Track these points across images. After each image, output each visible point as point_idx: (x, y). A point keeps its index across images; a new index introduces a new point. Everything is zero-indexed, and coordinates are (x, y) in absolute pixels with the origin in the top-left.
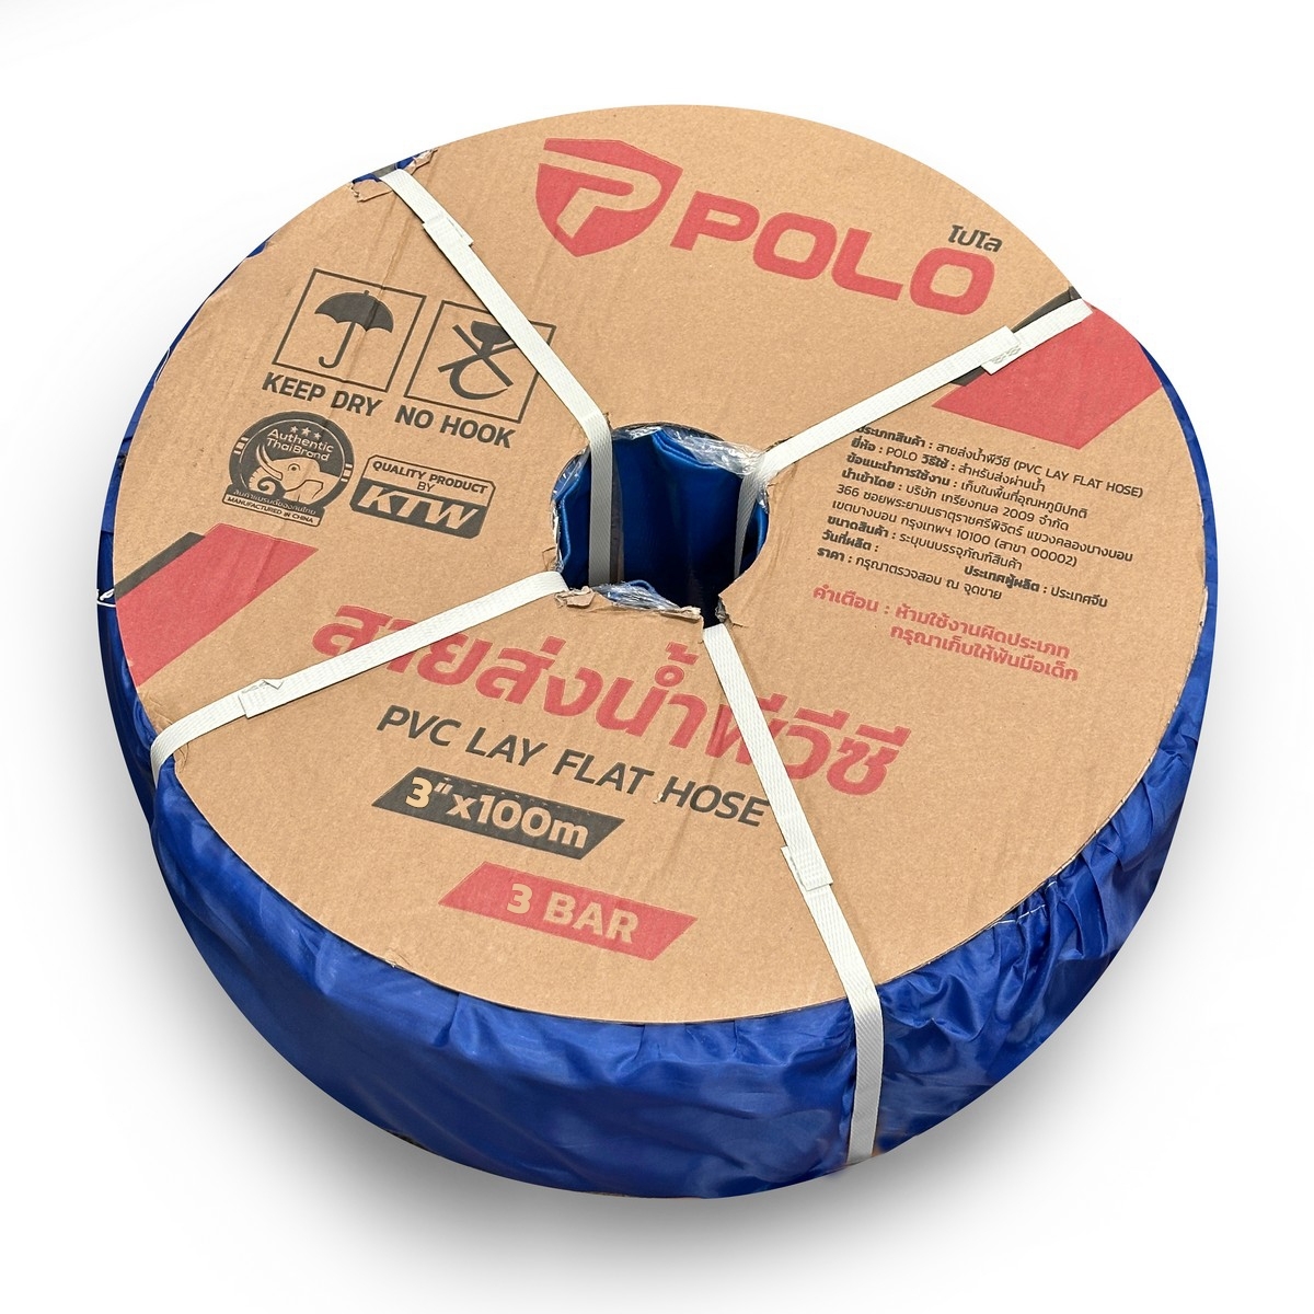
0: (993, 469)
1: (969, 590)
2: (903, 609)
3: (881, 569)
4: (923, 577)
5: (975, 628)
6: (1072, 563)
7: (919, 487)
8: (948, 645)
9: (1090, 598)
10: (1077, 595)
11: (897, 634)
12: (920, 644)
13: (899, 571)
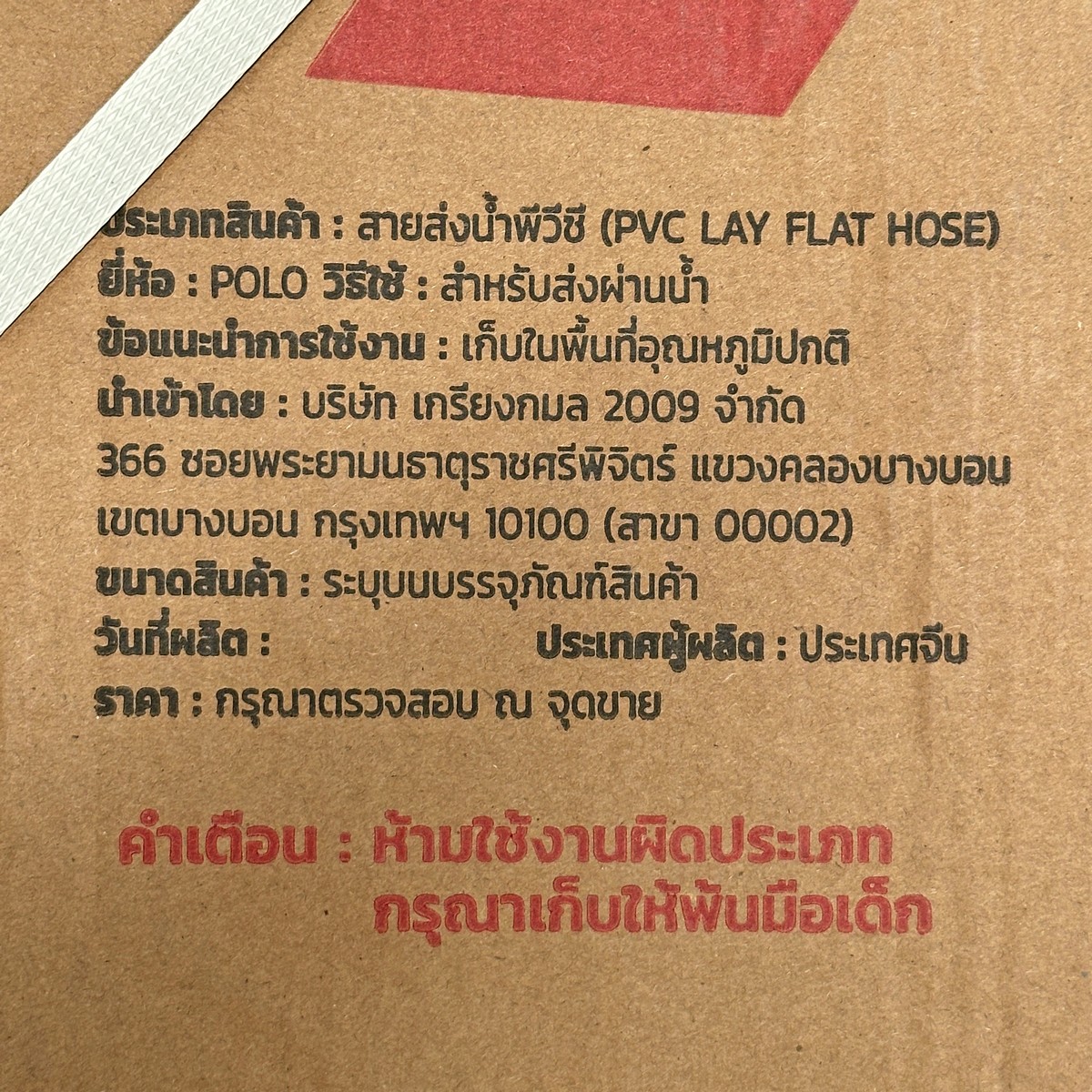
0: (544, 258)
1: (565, 708)
2: (391, 832)
3: (294, 712)
4: (425, 704)
5: (610, 836)
6: (839, 532)
7: (338, 389)
8: (545, 914)
9: (913, 638)
10: (875, 638)
11: (393, 918)
12: (466, 933)
13: (345, 703)
